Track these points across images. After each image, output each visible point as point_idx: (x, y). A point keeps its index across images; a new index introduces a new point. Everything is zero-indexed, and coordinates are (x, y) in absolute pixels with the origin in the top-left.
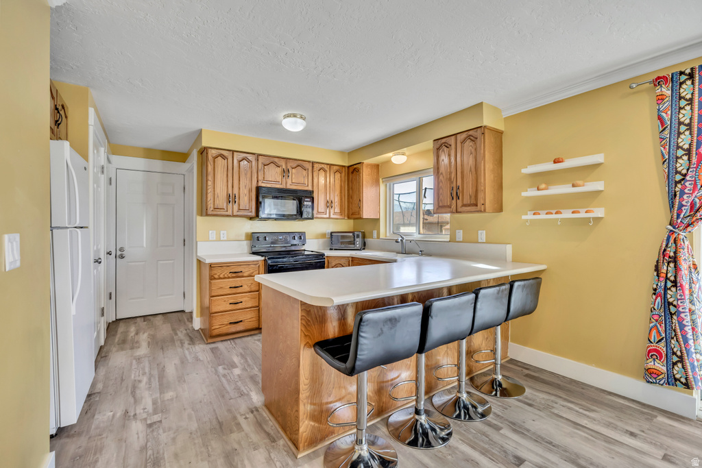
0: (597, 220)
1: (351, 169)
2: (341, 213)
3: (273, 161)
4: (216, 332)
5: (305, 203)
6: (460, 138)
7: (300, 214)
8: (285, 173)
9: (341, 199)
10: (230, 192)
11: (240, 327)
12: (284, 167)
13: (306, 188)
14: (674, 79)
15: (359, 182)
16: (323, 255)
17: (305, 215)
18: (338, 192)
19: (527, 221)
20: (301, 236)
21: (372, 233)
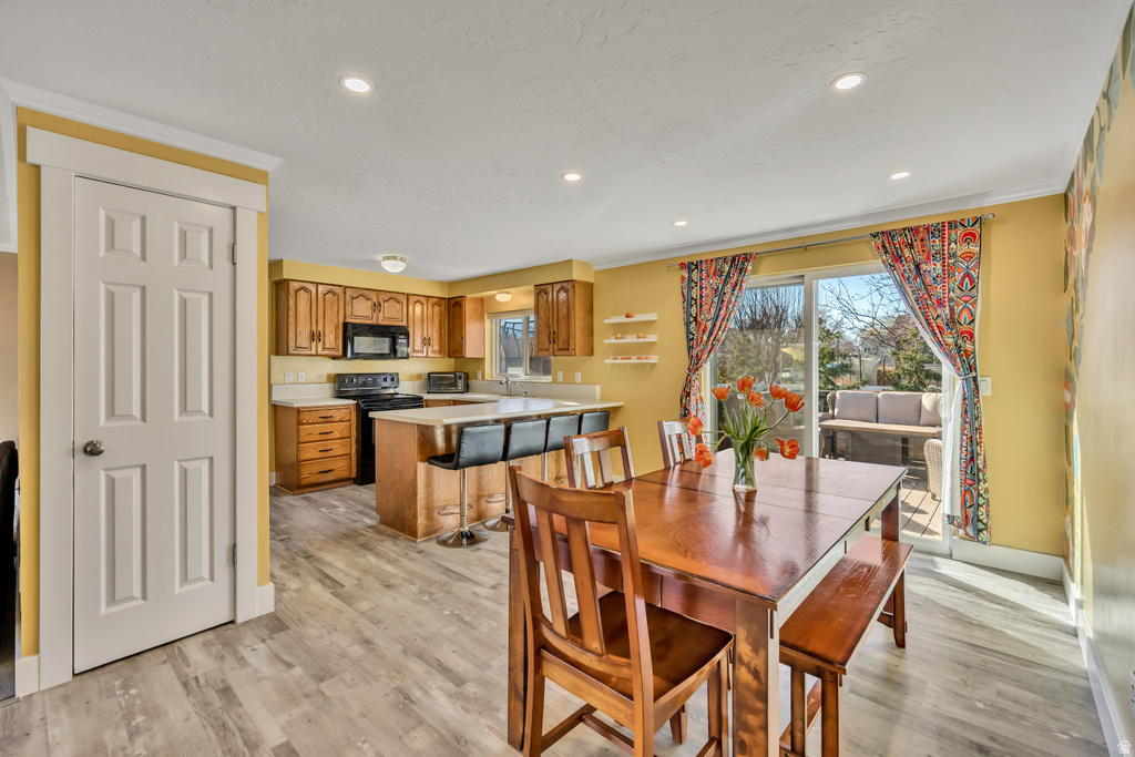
0: (653, 365)
1: (452, 302)
2: (440, 351)
3: (362, 293)
4: (304, 482)
5: (400, 341)
6: (557, 287)
7: (393, 353)
8: (376, 307)
9: (441, 335)
10: (314, 329)
11: (330, 477)
12: (375, 300)
13: (400, 324)
14: (690, 266)
15: (461, 318)
16: (422, 398)
17: (399, 355)
18: (436, 328)
19: (608, 364)
20: (394, 378)
21: (476, 374)
